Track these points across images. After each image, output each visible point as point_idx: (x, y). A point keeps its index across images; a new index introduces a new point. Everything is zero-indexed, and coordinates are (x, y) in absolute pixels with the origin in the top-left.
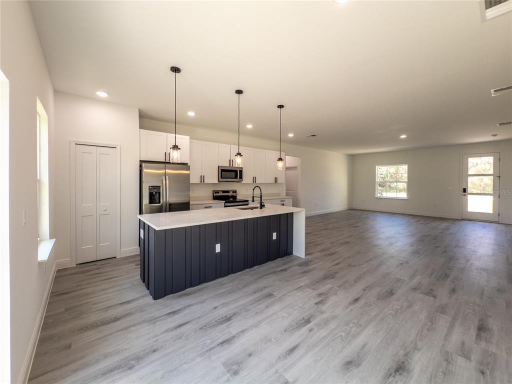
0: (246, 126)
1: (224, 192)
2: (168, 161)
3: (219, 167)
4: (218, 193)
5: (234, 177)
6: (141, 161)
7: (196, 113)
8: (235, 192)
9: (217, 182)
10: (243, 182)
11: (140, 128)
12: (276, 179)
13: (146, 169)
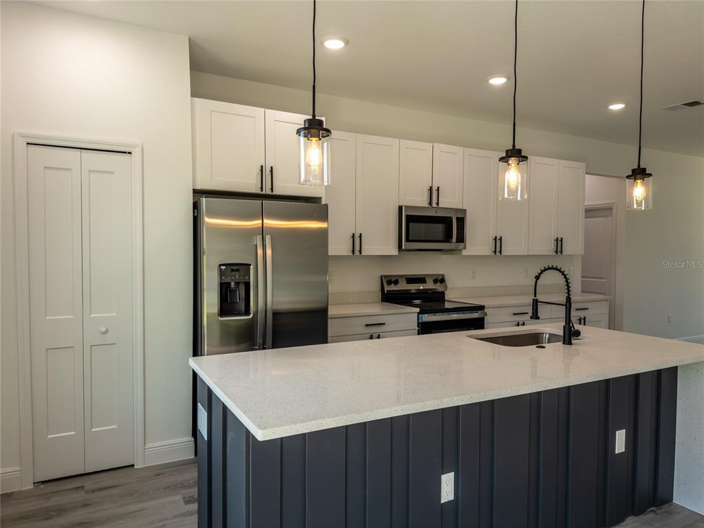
0: (488, 81)
1: (412, 280)
2: (269, 192)
3: (400, 208)
4: (396, 282)
5: (441, 237)
6: (198, 193)
7: (347, 42)
8: (441, 280)
9: (395, 252)
10: (465, 253)
11: (192, 96)
12: (559, 242)
13: (209, 217)
